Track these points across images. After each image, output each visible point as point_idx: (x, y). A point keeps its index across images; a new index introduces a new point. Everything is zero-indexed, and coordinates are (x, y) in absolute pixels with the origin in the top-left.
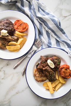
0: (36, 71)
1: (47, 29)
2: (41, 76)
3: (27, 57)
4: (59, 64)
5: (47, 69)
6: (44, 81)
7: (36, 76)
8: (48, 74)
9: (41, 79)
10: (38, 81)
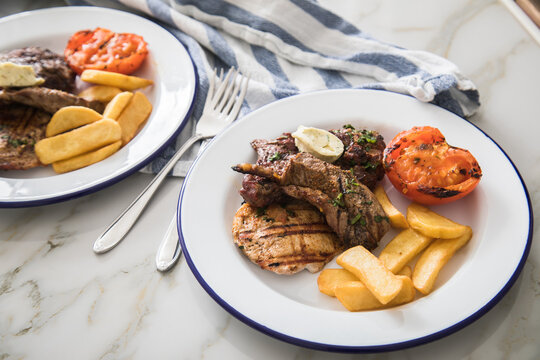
0: (244, 218)
1: (250, 34)
2: (281, 231)
3: (170, 177)
4: (368, 140)
5: (303, 166)
6: (314, 255)
7: (254, 241)
8: (320, 193)
9: (292, 244)
10: (277, 265)
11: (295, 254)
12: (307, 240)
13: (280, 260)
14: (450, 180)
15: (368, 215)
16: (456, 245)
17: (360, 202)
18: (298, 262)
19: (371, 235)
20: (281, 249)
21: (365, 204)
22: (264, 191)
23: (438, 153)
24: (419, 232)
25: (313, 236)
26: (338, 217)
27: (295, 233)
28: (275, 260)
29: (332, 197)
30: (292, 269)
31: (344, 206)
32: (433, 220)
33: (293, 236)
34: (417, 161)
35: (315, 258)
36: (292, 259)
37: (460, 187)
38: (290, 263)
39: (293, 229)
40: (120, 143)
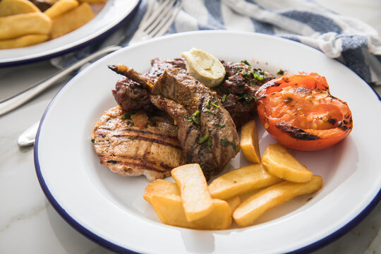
0: (111, 117)
2: (134, 134)
4: (255, 76)
5: (175, 79)
6: (154, 163)
7: (106, 138)
8: (180, 106)
9: (138, 148)
10: (115, 162)
11: (135, 158)
12: (154, 148)
13: (119, 159)
14: (315, 125)
15: (216, 136)
16: (297, 190)
17: (212, 123)
18: (135, 165)
19: (214, 157)
20: (125, 150)
21: (217, 126)
22: (131, 95)
23: (313, 97)
24: (266, 169)
25: (163, 147)
26: (188, 132)
27: (146, 139)
28: (114, 158)
29: (190, 113)
30: (126, 170)
31: (198, 125)
32: (284, 160)
33: (142, 141)
34: (289, 101)
35: (154, 166)
36: (131, 161)
37: (321, 133)
38: (126, 164)
39: (146, 136)
40: (45, 37)
